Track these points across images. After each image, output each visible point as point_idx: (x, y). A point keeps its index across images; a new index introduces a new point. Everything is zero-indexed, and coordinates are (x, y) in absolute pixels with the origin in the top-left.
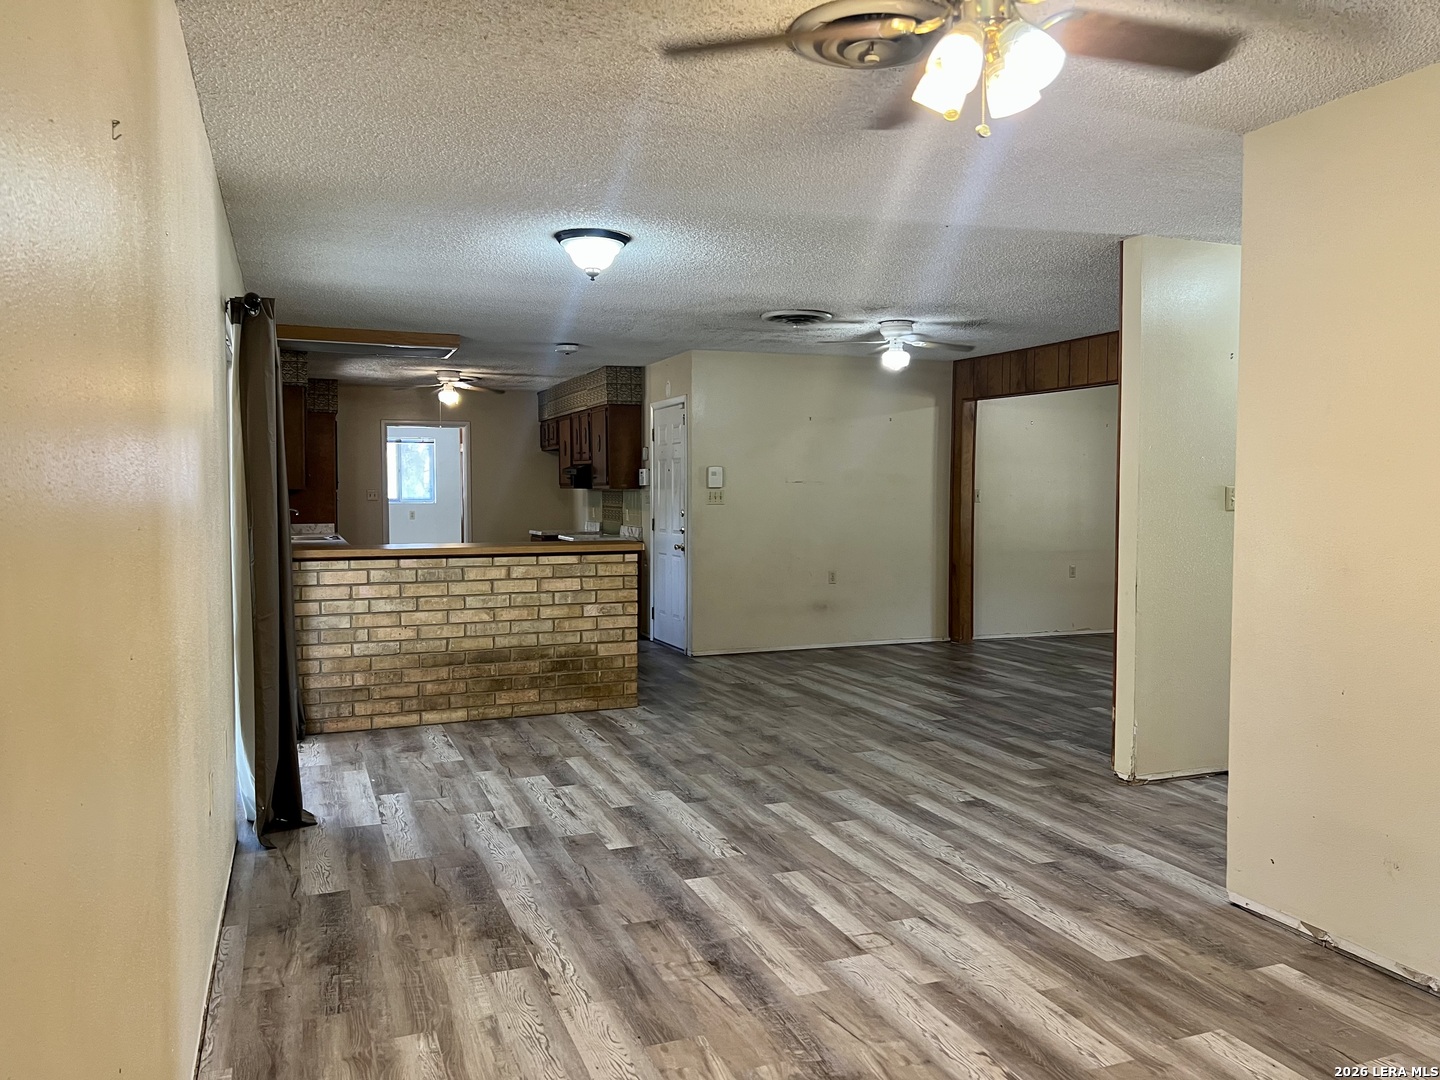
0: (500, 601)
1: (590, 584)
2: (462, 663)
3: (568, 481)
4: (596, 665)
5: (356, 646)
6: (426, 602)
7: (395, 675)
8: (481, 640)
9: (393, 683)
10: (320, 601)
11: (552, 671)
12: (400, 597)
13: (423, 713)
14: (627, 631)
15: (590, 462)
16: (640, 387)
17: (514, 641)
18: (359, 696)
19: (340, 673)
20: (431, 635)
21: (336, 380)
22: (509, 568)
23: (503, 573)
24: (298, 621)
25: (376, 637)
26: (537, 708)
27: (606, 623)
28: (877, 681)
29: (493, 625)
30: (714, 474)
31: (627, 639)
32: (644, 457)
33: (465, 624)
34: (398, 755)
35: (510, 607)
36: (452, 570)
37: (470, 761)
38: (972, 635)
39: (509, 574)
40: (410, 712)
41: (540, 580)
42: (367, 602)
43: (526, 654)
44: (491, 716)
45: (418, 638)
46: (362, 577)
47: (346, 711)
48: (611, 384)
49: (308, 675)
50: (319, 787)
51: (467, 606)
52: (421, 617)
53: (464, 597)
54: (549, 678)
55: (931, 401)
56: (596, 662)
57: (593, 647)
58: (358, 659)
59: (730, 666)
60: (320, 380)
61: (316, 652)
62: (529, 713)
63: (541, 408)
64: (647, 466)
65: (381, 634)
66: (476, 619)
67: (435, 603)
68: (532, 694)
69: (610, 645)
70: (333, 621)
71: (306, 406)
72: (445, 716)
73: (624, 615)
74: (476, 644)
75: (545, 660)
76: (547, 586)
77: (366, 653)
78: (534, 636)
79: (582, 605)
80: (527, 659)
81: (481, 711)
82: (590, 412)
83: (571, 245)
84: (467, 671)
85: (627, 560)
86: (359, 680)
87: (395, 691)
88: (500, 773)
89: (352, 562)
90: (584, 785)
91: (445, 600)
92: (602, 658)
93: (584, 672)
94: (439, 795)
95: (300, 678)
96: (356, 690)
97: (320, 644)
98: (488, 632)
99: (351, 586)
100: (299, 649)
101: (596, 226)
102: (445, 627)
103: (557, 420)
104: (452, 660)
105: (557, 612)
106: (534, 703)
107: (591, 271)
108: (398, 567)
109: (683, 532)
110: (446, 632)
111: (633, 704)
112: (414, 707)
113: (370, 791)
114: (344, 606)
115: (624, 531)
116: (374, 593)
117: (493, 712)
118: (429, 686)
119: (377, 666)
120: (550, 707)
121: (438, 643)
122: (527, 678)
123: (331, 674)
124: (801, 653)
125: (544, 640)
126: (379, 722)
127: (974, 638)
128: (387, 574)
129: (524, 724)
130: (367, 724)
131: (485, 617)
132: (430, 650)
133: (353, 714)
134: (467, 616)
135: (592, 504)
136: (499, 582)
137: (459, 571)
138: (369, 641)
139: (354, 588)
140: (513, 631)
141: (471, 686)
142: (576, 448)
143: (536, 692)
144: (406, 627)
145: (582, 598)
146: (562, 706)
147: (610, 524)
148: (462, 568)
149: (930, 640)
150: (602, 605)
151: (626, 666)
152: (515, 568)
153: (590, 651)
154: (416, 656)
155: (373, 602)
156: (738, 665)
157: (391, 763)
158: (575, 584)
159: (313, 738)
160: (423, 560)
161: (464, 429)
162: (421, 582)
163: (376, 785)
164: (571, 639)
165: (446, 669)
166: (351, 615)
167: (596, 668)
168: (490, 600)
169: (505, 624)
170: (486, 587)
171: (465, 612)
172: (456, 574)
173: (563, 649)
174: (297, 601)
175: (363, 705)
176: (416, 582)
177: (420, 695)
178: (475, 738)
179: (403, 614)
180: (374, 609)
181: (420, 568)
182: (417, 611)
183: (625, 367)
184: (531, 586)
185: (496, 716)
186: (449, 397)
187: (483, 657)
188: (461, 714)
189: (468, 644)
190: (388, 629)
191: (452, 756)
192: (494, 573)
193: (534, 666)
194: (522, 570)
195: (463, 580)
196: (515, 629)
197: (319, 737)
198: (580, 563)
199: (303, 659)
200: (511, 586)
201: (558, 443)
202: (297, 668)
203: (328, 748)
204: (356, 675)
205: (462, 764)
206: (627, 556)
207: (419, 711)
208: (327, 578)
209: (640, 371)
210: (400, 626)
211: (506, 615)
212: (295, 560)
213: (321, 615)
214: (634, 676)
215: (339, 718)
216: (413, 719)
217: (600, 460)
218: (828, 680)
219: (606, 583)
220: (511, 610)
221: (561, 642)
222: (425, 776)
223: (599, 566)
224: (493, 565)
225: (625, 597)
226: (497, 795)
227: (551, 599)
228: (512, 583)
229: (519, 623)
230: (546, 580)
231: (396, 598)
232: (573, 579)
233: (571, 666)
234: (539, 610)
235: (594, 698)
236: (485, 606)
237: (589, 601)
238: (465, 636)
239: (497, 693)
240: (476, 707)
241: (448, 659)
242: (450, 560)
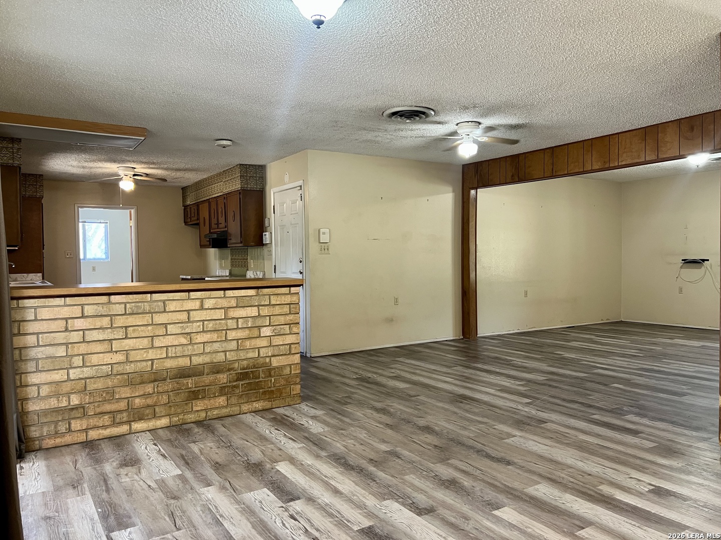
0: (195, 327)
1: (265, 311)
2: (165, 380)
4: (270, 373)
5: (71, 371)
6: (134, 330)
7: (107, 393)
8: (180, 359)
9: (105, 401)
10: (38, 334)
11: (236, 381)
12: (111, 327)
13: (133, 423)
14: (292, 346)
15: (225, 229)
16: (262, 179)
17: (207, 359)
18: (75, 414)
19: (57, 395)
20: (138, 358)
21: (42, 175)
22: (202, 300)
23: (197, 304)
24: (17, 352)
25: (90, 361)
26: (225, 411)
27: (277, 341)
29: (190, 347)
30: (324, 233)
31: (293, 352)
32: (267, 224)
33: (167, 347)
34: (118, 471)
35: (203, 331)
37: (189, 475)
39: (202, 305)
40: (121, 423)
41: (226, 309)
42: (81, 333)
43: (217, 369)
44: (189, 421)
45: (128, 361)
46: (77, 311)
48: (243, 176)
49: (27, 399)
50: (43, 523)
51: (169, 333)
52: (128, 344)
53: (165, 325)
54: (234, 386)
55: (450, 189)
56: (270, 371)
57: (268, 360)
58: (74, 382)
60: (29, 175)
61: (34, 379)
62: (220, 416)
63: (184, 198)
65: (95, 359)
66: (176, 343)
67: (142, 331)
68: (222, 400)
69: (281, 357)
70: (50, 351)
71: (20, 192)
72: (152, 424)
73: (290, 334)
74: (176, 363)
75: (232, 372)
76: (233, 313)
77: (81, 376)
78: (222, 354)
79: (259, 327)
80: (218, 373)
81: (181, 417)
82: (227, 196)
84: (168, 386)
85: (292, 292)
86: (75, 400)
87: (108, 407)
88: (223, 488)
89: (68, 299)
91: (150, 328)
92: (275, 368)
93: (261, 379)
94: (174, 529)
95: (19, 402)
96: (72, 409)
97: (38, 371)
98: (186, 353)
99: (66, 319)
100: (18, 377)
102: (150, 351)
103: (197, 205)
104: (156, 378)
105: (241, 334)
106: (223, 407)
107: (318, 17)
108: (109, 302)
109: (301, 273)
110: (151, 355)
111: (298, 402)
112: (125, 419)
113: (99, 527)
114: (61, 338)
116: (88, 325)
117: (191, 417)
118: (137, 401)
119: (91, 386)
120: (236, 409)
121: (144, 364)
122: (217, 387)
123: (48, 397)
125: (231, 356)
126: (93, 435)
127: (478, 336)
128: (100, 308)
129: (218, 425)
130: (82, 437)
131: (183, 341)
132: (137, 370)
133: (69, 430)
134: (168, 341)
136: (194, 312)
137: (161, 304)
138: (84, 366)
139: (69, 321)
140: (206, 351)
141: (172, 398)
142: (214, 221)
143: (224, 398)
144: (116, 352)
145: (259, 322)
146: (245, 408)
147: (237, 271)
148: (164, 302)
149: (452, 338)
150: (274, 327)
151: (293, 373)
152: (207, 300)
153: (266, 363)
154: (126, 376)
155: (86, 332)
157: (113, 483)
158: (253, 312)
159: (32, 455)
160: (130, 296)
161: (133, 211)
162: (129, 314)
163: (104, 517)
164: (251, 355)
165: (152, 385)
166: (67, 344)
167: (270, 376)
168: (187, 327)
169: (199, 345)
170: (184, 316)
171: (167, 337)
172: (159, 306)
173: (245, 362)
174: (15, 335)
175: (78, 422)
176: (125, 314)
177: (129, 408)
178: (183, 445)
179: (114, 342)
180: (88, 339)
181: (129, 303)
182: (126, 338)
183: (253, 165)
184: (220, 314)
185: (193, 420)
186: (127, 185)
187: (183, 373)
188: (164, 422)
189: (169, 364)
190: (101, 355)
191: (170, 470)
192: (189, 305)
193: (223, 378)
194: (212, 301)
195: (165, 311)
196: (208, 350)
197: (38, 454)
198: (257, 294)
199: (21, 386)
200: (203, 315)
201: (198, 219)
202: (16, 394)
203: (48, 467)
204: (72, 396)
205: (181, 477)
206: (292, 289)
207: (129, 422)
208: (44, 313)
209: (261, 169)
210: (111, 351)
211: (200, 338)
212: (13, 298)
213: (39, 346)
214: (298, 380)
215: (57, 434)
216: (124, 429)
217: (234, 228)
219: (277, 310)
220: (205, 334)
221: (243, 358)
222: (152, 498)
223: (272, 297)
224: (189, 299)
225: (291, 320)
226: (231, 520)
227: (235, 324)
228: (205, 312)
229: (211, 344)
230: (231, 309)
231: (107, 328)
232: (252, 308)
233: (251, 376)
234: (226, 333)
235: (269, 400)
236: (183, 332)
237: (265, 324)
238: (167, 357)
239: (193, 402)
240: (176, 414)
241: (153, 377)
242: (154, 295)
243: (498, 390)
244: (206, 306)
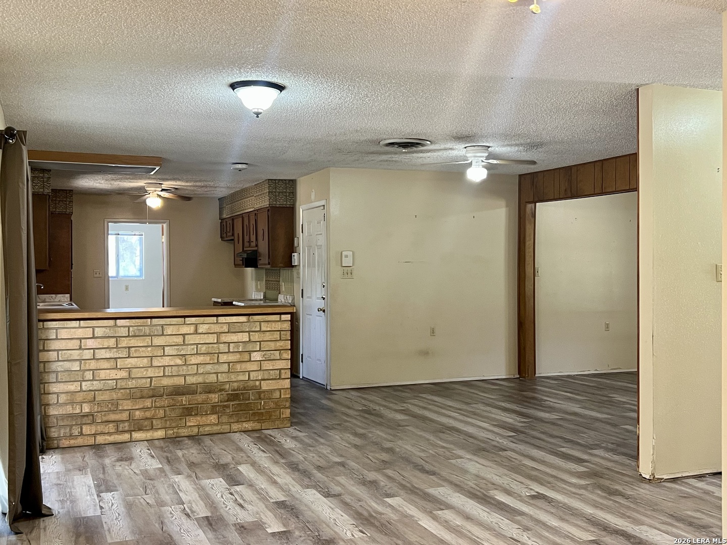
0: (189, 350)
1: (256, 337)
2: (162, 396)
3: (241, 262)
4: (260, 396)
5: (84, 384)
6: (136, 351)
7: (112, 404)
8: (175, 378)
9: (110, 411)
10: (58, 351)
11: (227, 401)
12: (117, 347)
13: (133, 433)
14: (282, 371)
15: (256, 249)
16: (293, 194)
17: (200, 379)
18: (85, 420)
19: (72, 403)
20: (139, 375)
21: (72, 190)
22: (196, 325)
23: (191, 329)
24: (42, 365)
25: (99, 376)
26: (216, 429)
27: (267, 365)
28: (464, 407)
29: (185, 368)
30: (346, 256)
31: (283, 377)
32: (296, 244)
33: (164, 367)
34: (114, 464)
35: (197, 354)
36: (155, 328)
37: (167, 468)
38: (535, 374)
39: (196, 330)
40: (124, 432)
41: (219, 334)
42: (92, 351)
43: (209, 389)
44: (183, 434)
45: (130, 377)
46: (89, 333)
47: (76, 432)
48: (272, 192)
49: (48, 405)
50: (56, 487)
51: (166, 354)
52: (131, 362)
53: (163, 347)
54: (225, 406)
55: (503, 203)
56: (260, 393)
57: (258, 383)
58: (85, 393)
59: (359, 396)
60: (60, 190)
61: (54, 388)
62: (211, 432)
63: (221, 210)
64: (298, 251)
65: (103, 374)
66: (172, 363)
67: (143, 351)
68: (213, 418)
69: (270, 381)
70: (67, 365)
71: (49, 209)
72: (149, 435)
73: (281, 359)
74: (172, 381)
75: (223, 393)
76: (224, 338)
77: (91, 388)
78: (215, 375)
79: (250, 352)
80: (209, 392)
81: (175, 430)
82: (257, 212)
83: (242, 92)
84: (165, 401)
85: (283, 319)
86: (86, 409)
87: (113, 417)
88: (189, 476)
89: (82, 322)
90: (251, 485)
91: (149, 349)
92: (264, 392)
93: (251, 401)
94: (144, 493)
95: (43, 407)
96: (84, 416)
97: (57, 382)
98: (181, 373)
99: (80, 339)
100: (42, 386)
101: (260, 79)
102: (150, 369)
103: (233, 219)
104: (155, 393)
105: (232, 358)
106: (215, 424)
107: (256, 110)
108: (116, 325)
109: (324, 299)
110: (150, 373)
111: (287, 425)
112: (127, 428)
113: (94, 491)
114: (75, 354)
115: (281, 299)
116: (97, 344)
117: (184, 432)
118: (137, 413)
119: (99, 398)
120: (226, 428)
121: (144, 380)
122: (209, 406)
123: (65, 404)
124: (410, 387)
125: (222, 378)
126: (100, 439)
127: (536, 375)
128: (107, 330)
129: (207, 441)
130: (91, 441)
131: (179, 362)
132: (138, 386)
133: (81, 434)
134: (166, 361)
135: (258, 279)
136: (189, 336)
137: (159, 328)
138: (94, 379)
139: (83, 341)
140: (199, 372)
141: (168, 413)
142: (246, 238)
143: (215, 416)
144: (120, 369)
145: (250, 347)
146: (235, 427)
147: (271, 294)
148: (162, 326)
149: (504, 377)
150: (265, 353)
151: (282, 397)
152: (201, 326)
153: (256, 386)
154: (128, 391)
155: (96, 351)
156: (364, 396)
157: (109, 470)
158: (245, 337)
159: (51, 452)
160: (134, 320)
161: (165, 225)
162: (132, 336)
163: (97, 486)
164: (241, 378)
165: (150, 400)
166: (80, 360)
167: (260, 398)
168: (183, 349)
169: (193, 366)
170: (180, 340)
171: (164, 358)
172: (157, 330)
173: (235, 385)
174: (41, 351)
175: (89, 427)
176: (128, 336)
177: (130, 419)
178: (171, 451)
179: (118, 360)
180: (97, 356)
181: (132, 326)
182: (129, 357)
183: (282, 180)
184: (212, 339)
185: (186, 434)
186: (154, 202)
187: (177, 391)
188: (160, 434)
189: (166, 382)
190: (108, 371)
191: (154, 465)
192: (185, 330)
193: (215, 398)
194: (206, 326)
195: (163, 335)
196: (201, 371)
197: (57, 451)
198: (248, 321)
199: (45, 393)
200: (197, 339)
201: (233, 235)
202: (40, 400)
203: (63, 459)
204: (84, 405)
205: (162, 470)
206: (283, 316)
207: (130, 431)
208: (63, 334)
209: (292, 184)
210: (116, 368)
211: (194, 360)
212: (40, 321)
213: (58, 361)
214: (288, 404)
215: (71, 436)
216: (126, 437)
217: (263, 247)
218: (430, 407)
219: (268, 336)
220: (198, 356)
221: (234, 380)
222: (134, 479)
223: (262, 324)
224: (185, 324)
225: (281, 346)
226: (186, 492)
227: (227, 348)
228: (198, 336)
229: (204, 366)
230: (223, 334)
231: (113, 348)
232: (244, 334)
233: (241, 397)
234: (218, 356)
235: (259, 421)
236: (179, 353)
237: (255, 350)
238: (164, 376)
239: (187, 418)
240: (173, 428)
241: (151, 393)
242: (153, 320)
243: (495, 425)
244: (200, 331)
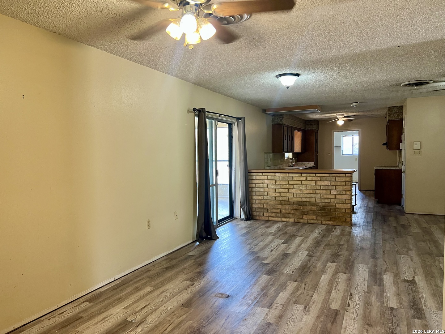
0: (304, 187)
1: (333, 183)
2: (293, 205)
4: (335, 210)
5: (264, 197)
6: (282, 186)
7: (274, 206)
8: (298, 198)
9: (273, 208)
10: (256, 184)
11: (320, 211)
12: (276, 184)
13: (282, 218)
14: (346, 200)
16: (402, 113)
17: (308, 200)
18: (265, 211)
19: (260, 204)
20: (284, 196)
22: (306, 177)
23: (305, 178)
25: (269, 195)
26: (315, 222)
27: (339, 197)
29: (302, 194)
30: (416, 144)
31: (346, 203)
33: (294, 193)
36: (290, 177)
39: (306, 179)
40: (278, 217)
41: (316, 181)
42: (267, 185)
43: (312, 204)
44: (301, 222)
45: (280, 196)
46: (266, 178)
47: (262, 214)
48: (390, 113)
51: (294, 188)
52: (281, 190)
53: (293, 185)
54: (319, 213)
56: (335, 209)
57: (334, 204)
58: (265, 200)
61: (255, 197)
62: (313, 223)
64: (402, 142)
65: (271, 194)
66: (297, 192)
67: (285, 186)
68: (314, 217)
69: (340, 204)
70: (258, 189)
72: (287, 220)
73: (345, 194)
74: (297, 200)
75: (318, 207)
76: (318, 183)
77: (267, 199)
78: (314, 199)
79: (330, 190)
80: (312, 206)
83: (282, 78)
84: (294, 207)
85: (346, 176)
86: (265, 206)
87: (274, 211)
89: (263, 173)
91: (288, 185)
92: (337, 208)
93: (331, 212)
96: (264, 209)
97: (255, 195)
98: (300, 196)
99: (263, 180)
102: (288, 194)
104: (290, 203)
105: (322, 192)
106: (314, 220)
108: (275, 175)
110: (288, 195)
111: (349, 225)
112: (279, 216)
114: (261, 185)
116: (269, 182)
117: (302, 221)
118: (283, 210)
119: (270, 203)
120: (320, 222)
121: (286, 198)
122: (312, 212)
123: (258, 204)
125: (318, 200)
126: (270, 219)
128: (272, 177)
129: (312, 226)
130: (267, 219)
131: (299, 192)
132: (283, 200)
133: (264, 215)
134: (294, 191)
136: (304, 181)
137: (292, 177)
138: (267, 196)
140: (308, 197)
141: (295, 212)
143: (315, 216)
144: (277, 192)
145: (330, 188)
146: (324, 222)
150: (337, 191)
151: (346, 212)
152: (308, 177)
153: (333, 206)
154: (280, 201)
155: (268, 185)
158: (328, 183)
162: (281, 180)
164: (326, 201)
165: (288, 206)
166: (263, 188)
167: (335, 211)
168: (301, 187)
169: (305, 194)
170: (299, 183)
171: (294, 189)
172: (291, 178)
173: (324, 204)
174: (250, 183)
175: (266, 213)
176: (280, 180)
177: (281, 212)
179: (276, 189)
180: (269, 187)
181: (281, 176)
182: (280, 188)
183: (396, 107)
184: (313, 183)
185: (302, 222)
186: (341, 123)
187: (299, 204)
188: (292, 220)
189: (294, 199)
190: (272, 193)
192: (302, 178)
193: (314, 208)
194: (311, 178)
195: (293, 180)
196: (308, 196)
198: (330, 176)
199: (252, 199)
200: (307, 183)
206: (347, 175)
208: (257, 178)
210: (275, 192)
211: (305, 191)
212: (249, 172)
213: (256, 187)
215: (260, 216)
216: (279, 219)
219: (339, 184)
220: (307, 190)
221: (323, 202)
223: (336, 178)
224: (301, 176)
225: (346, 189)
227: (320, 188)
228: (307, 182)
229: (310, 194)
230: (318, 181)
231: (274, 184)
232: (327, 182)
233: (327, 210)
234: (316, 191)
235: (335, 221)
236: (299, 188)
237: (333, 189)
238: (293, 197)
239: (303, 215)
240: (297, 219)
241: (288, 203)
242: (289, 174)
244: (308, 179)
